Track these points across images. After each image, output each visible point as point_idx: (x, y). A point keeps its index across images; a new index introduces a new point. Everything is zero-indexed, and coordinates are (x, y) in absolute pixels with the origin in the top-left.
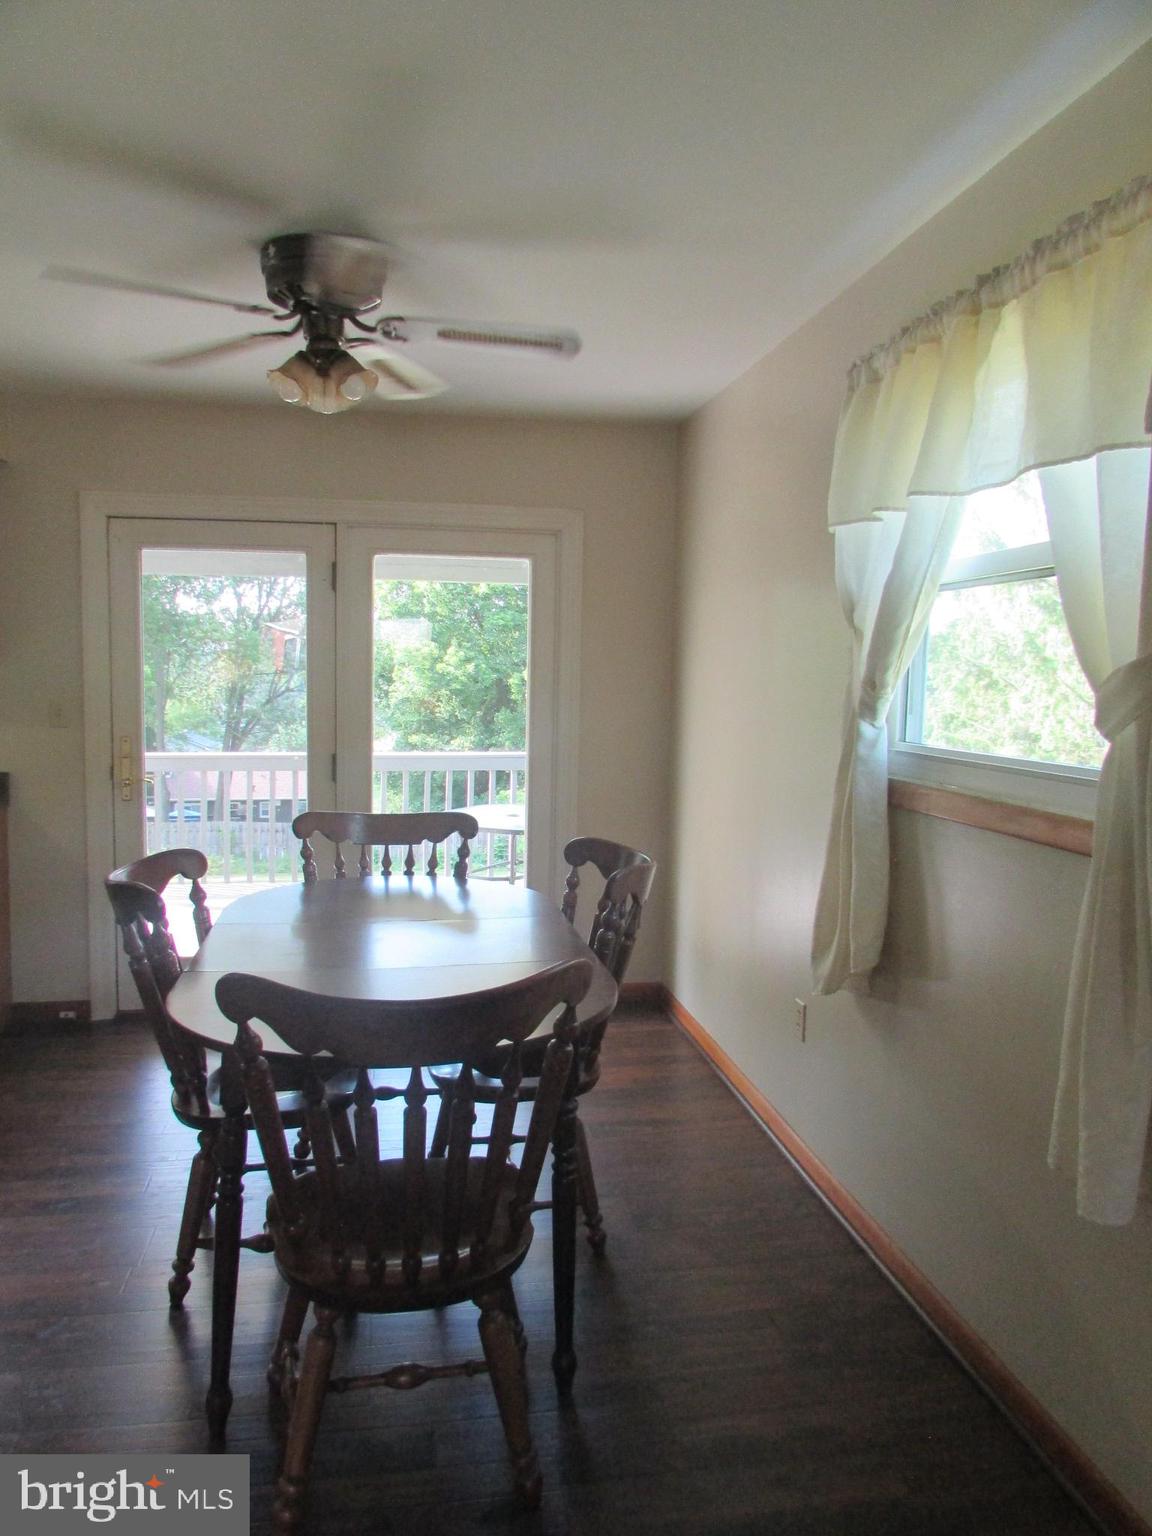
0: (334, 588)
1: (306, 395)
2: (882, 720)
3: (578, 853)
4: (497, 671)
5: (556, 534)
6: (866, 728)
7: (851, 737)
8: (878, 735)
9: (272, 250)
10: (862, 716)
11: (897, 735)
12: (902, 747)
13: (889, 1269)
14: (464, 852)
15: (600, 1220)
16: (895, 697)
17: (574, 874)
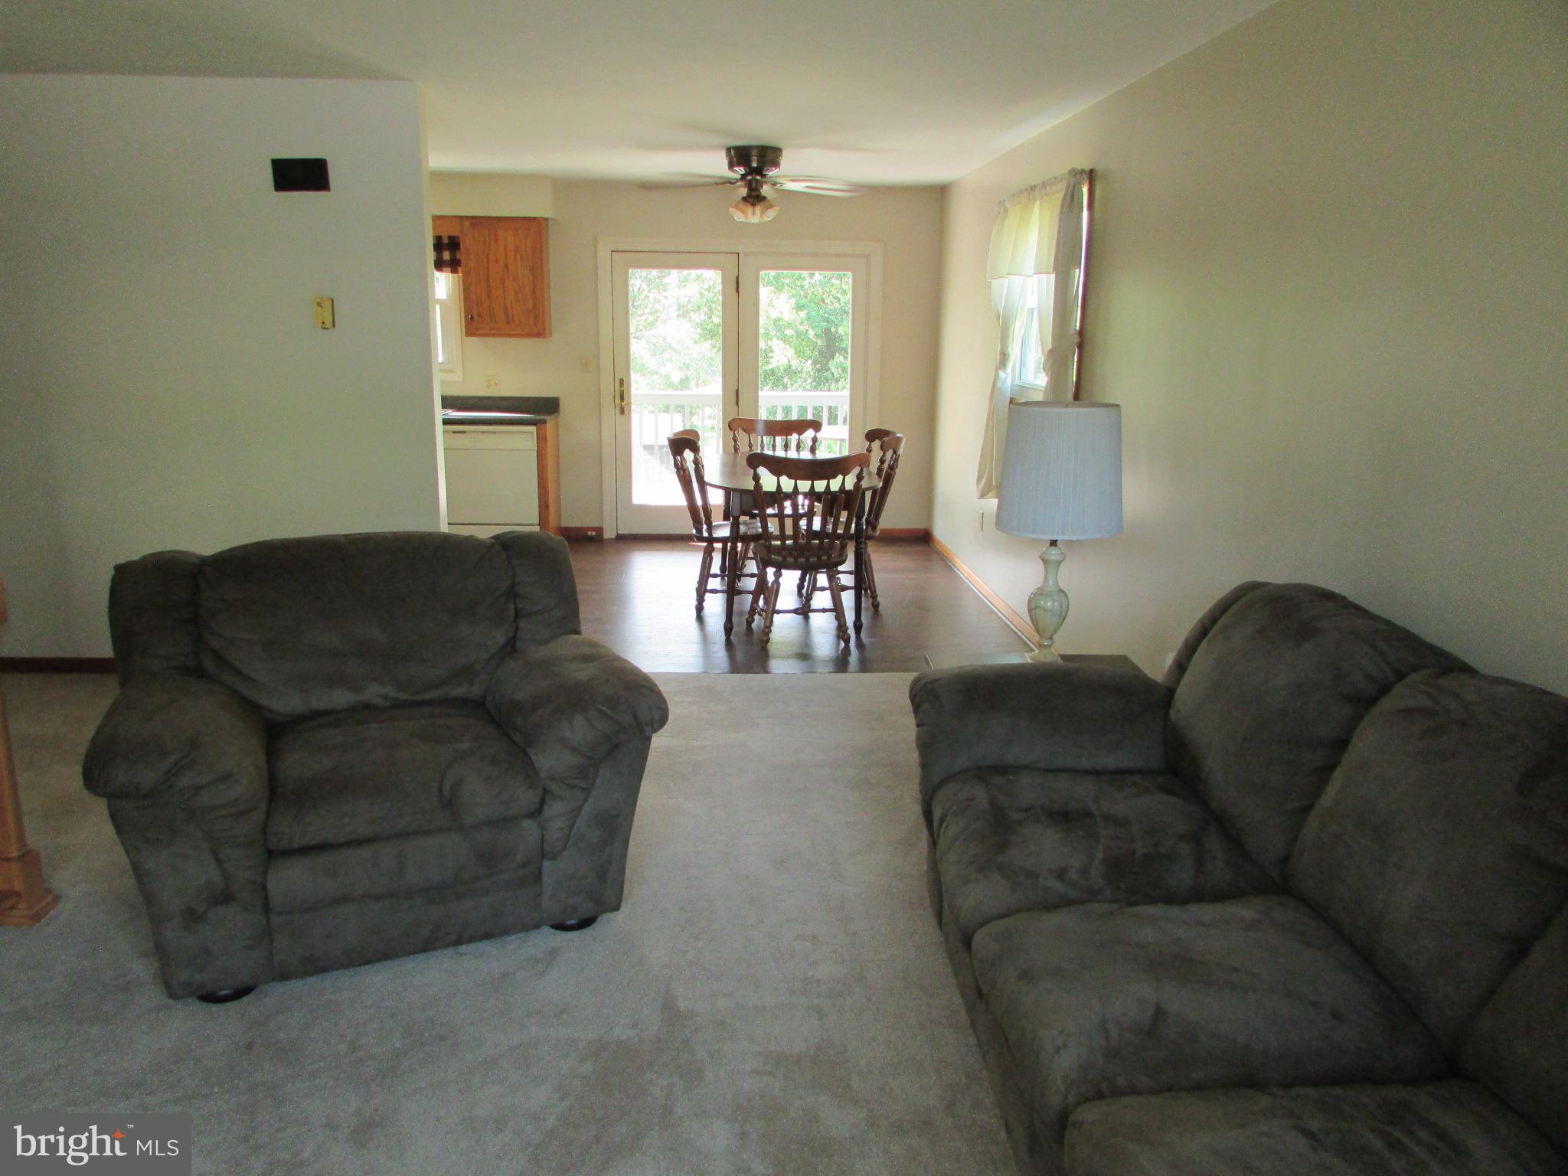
0: (738, 291)
1: (746, 217)
2: (1009, 369)
3: (872, 436)
4: (827, 320)
5: (867, 257)
6: (1002, 374)
7: (996, 377)
8: (1007, 377)
9: (733, 153)
10: (1000, 368)
11: (1017, 377)
12: (1017, 382)
13: (1026, 637)
14: (815, 440)
15: (877, 596)
16: (1016, 358)
17: (870, 445)
